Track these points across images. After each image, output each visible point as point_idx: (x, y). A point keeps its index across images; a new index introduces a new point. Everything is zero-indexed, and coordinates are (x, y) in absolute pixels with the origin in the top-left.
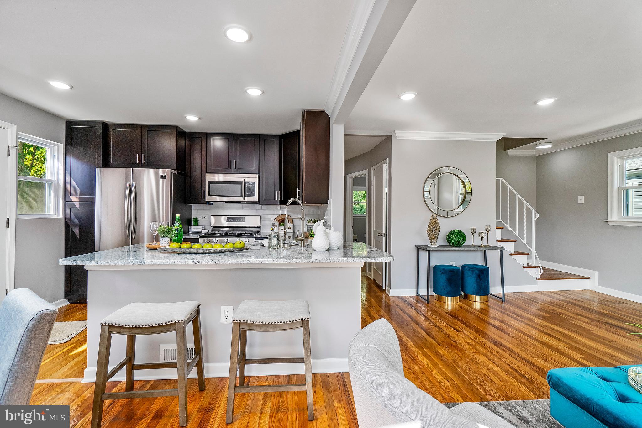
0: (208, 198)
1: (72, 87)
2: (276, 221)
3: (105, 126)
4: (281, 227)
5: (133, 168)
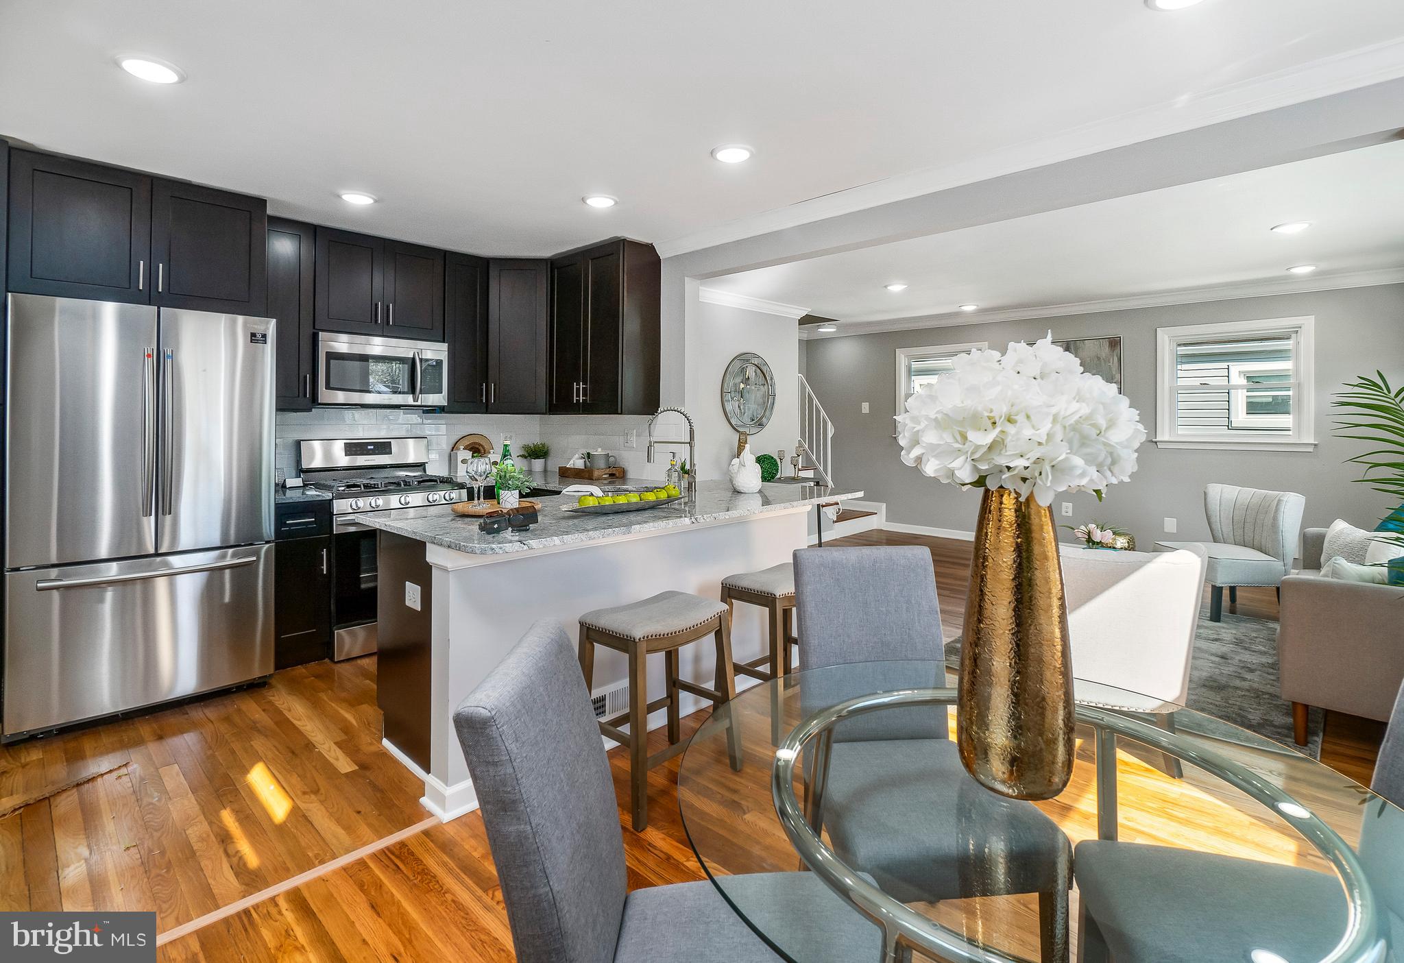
0: (324, 395)
2: (463, 449)
5: (161, 308)
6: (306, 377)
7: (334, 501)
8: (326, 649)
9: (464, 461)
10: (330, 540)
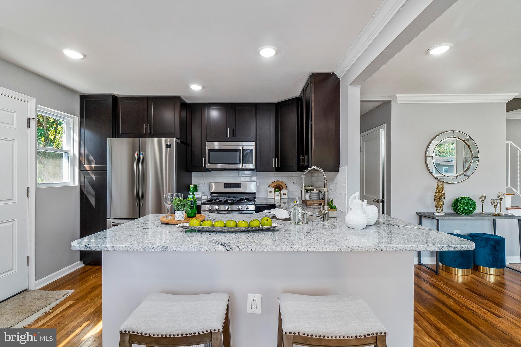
0: (208, 166)
1: (85, 56)
2: (271, 187)
3: (115, 99)
4: (277, 193)
6: (203, 159)
7: (202, 206)
9: (270, 192)
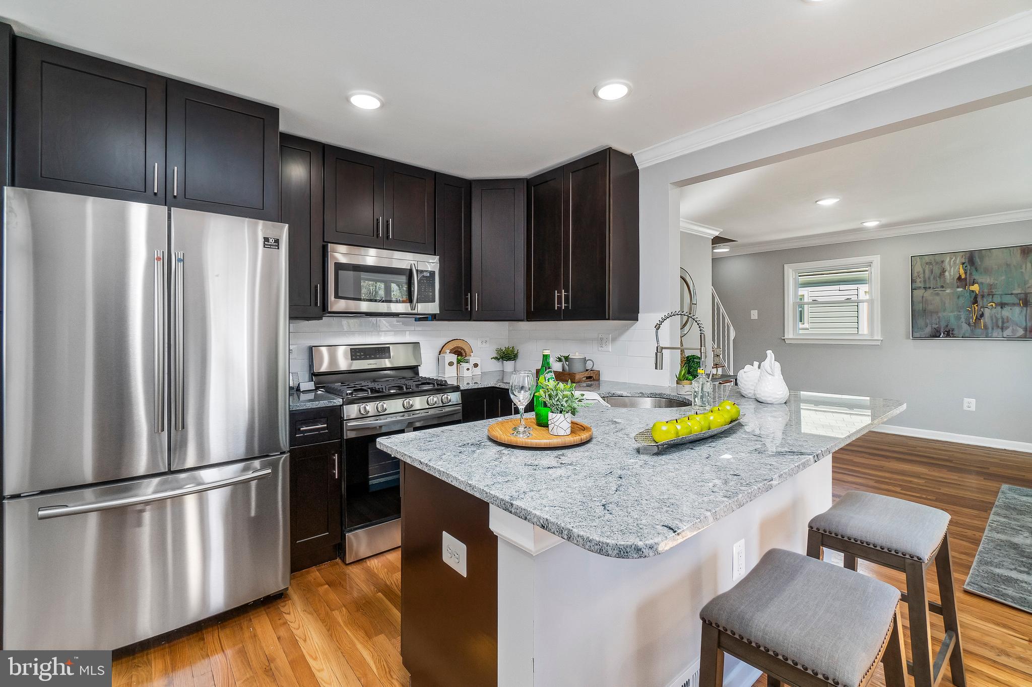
0: (335, 304)
2: (449, 353)
5: (172, 208)
6: (316, 287)
7: (344, 406)
8: (339, 550)
9: (451, 364)
10: (341, 443)
